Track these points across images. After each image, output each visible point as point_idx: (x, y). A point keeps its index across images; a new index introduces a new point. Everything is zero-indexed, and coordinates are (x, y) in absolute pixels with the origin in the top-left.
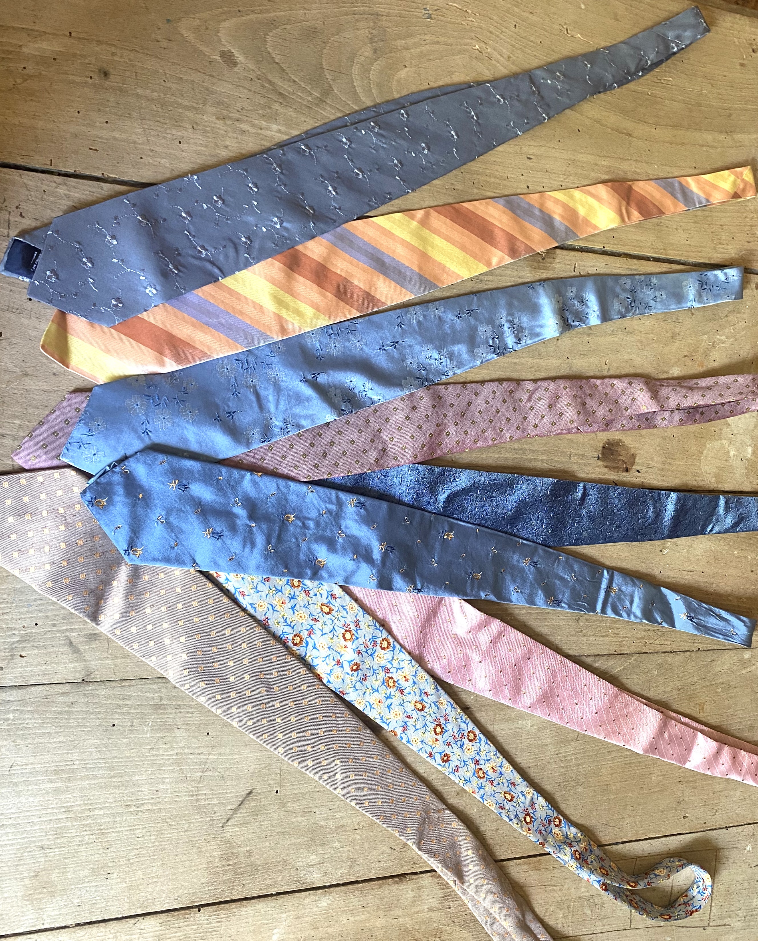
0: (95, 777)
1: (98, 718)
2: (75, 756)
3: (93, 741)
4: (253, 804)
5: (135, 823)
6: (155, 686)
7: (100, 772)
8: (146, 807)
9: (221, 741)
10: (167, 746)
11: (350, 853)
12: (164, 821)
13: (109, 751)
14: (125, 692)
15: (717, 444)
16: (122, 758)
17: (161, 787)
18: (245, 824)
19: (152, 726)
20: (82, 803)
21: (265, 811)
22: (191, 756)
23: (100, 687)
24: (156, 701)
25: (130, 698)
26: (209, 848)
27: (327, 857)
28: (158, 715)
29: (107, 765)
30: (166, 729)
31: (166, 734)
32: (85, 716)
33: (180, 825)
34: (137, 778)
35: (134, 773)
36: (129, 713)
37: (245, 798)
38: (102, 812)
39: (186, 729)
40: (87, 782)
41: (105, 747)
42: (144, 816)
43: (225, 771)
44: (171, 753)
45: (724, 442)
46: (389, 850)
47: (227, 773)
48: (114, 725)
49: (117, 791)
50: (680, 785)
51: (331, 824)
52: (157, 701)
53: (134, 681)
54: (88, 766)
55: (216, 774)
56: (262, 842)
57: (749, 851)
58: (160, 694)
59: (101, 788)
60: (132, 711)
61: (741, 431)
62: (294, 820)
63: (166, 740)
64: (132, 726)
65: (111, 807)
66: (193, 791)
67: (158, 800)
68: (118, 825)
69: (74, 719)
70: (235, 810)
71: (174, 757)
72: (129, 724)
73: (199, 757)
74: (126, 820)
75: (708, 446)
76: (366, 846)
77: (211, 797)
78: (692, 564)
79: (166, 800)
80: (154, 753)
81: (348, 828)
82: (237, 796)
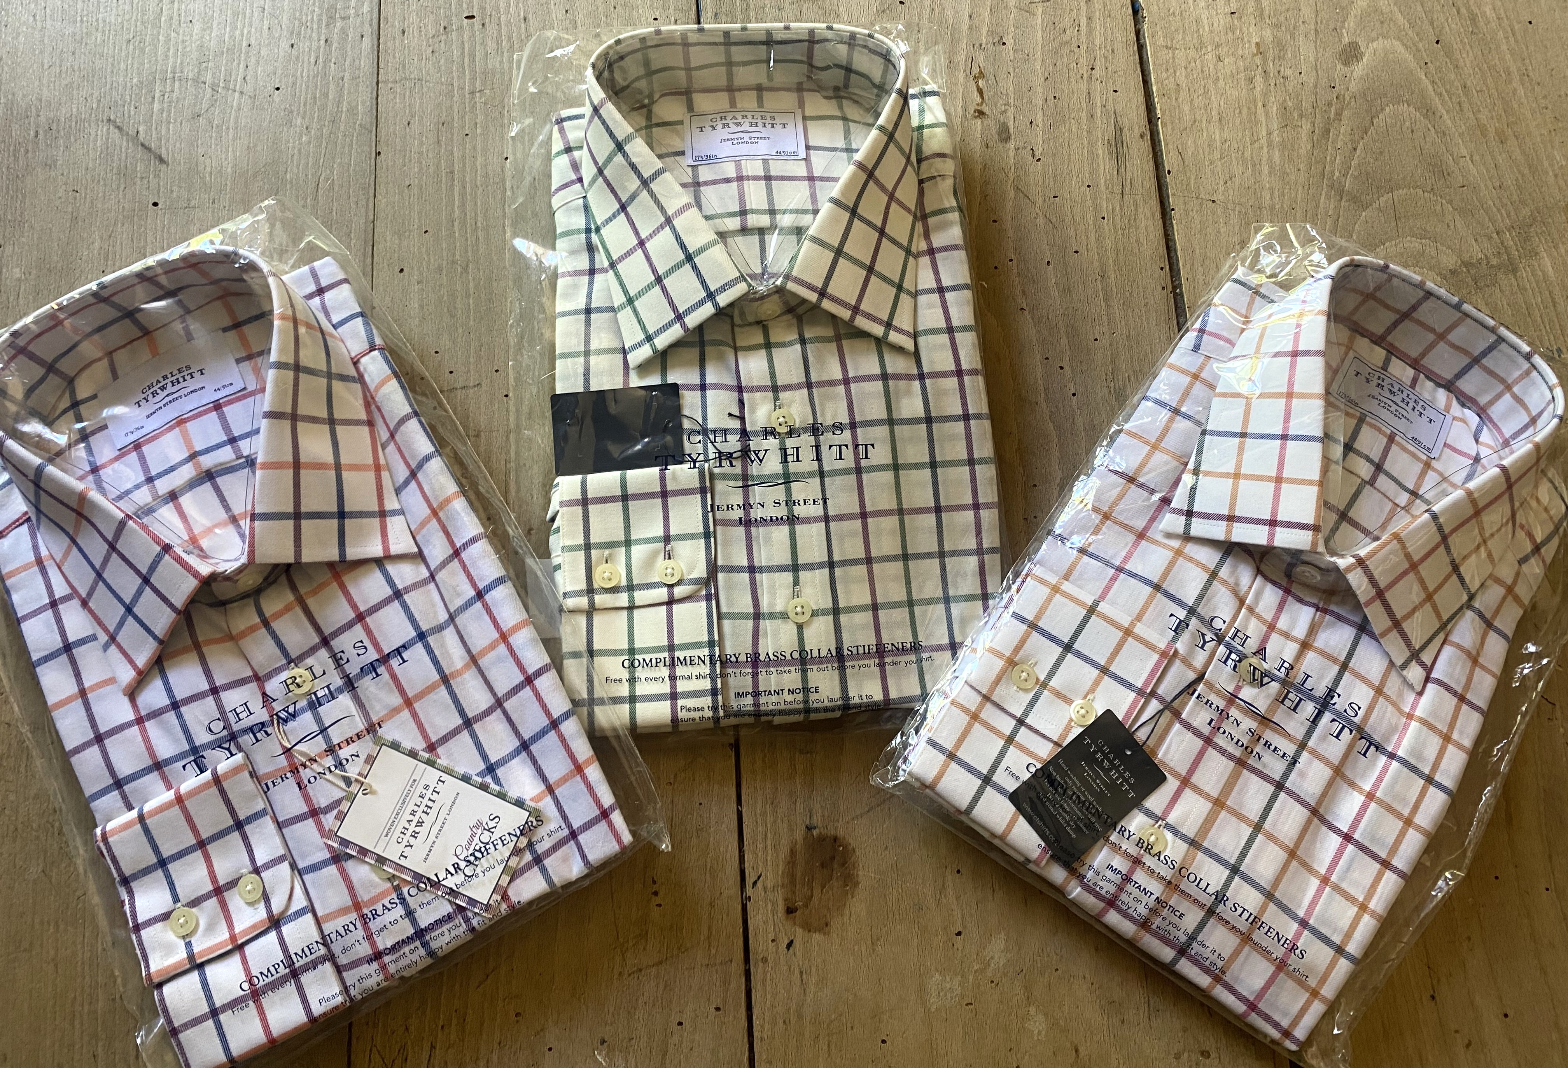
4: (140, 167)
6: (366, 9)
9: (262, 109)
10: (265, 31)
12: (138, 34)
17: (198, 27)
18: (106, 154)
21: (123, 186)
22: (242, 66)
24: (342, 12)
26: (76, 102)
28: (319, 15)
30: (293, 29)
31: (285, 29)
33: (127, 57)
37: (154, 152)
43: (208, 119)
44: (253, 38)
52: (341, 14)
55: (205, 106)
56: (66, 185)
58: (352, 16)
63: (276, 29)
66: (182, 72)
67: (176, 24)
70: (134, 138)
71: (244, 42)
77: (166, 99)
79: (173, 35)
80: (256, 14)
82: (159, 139)
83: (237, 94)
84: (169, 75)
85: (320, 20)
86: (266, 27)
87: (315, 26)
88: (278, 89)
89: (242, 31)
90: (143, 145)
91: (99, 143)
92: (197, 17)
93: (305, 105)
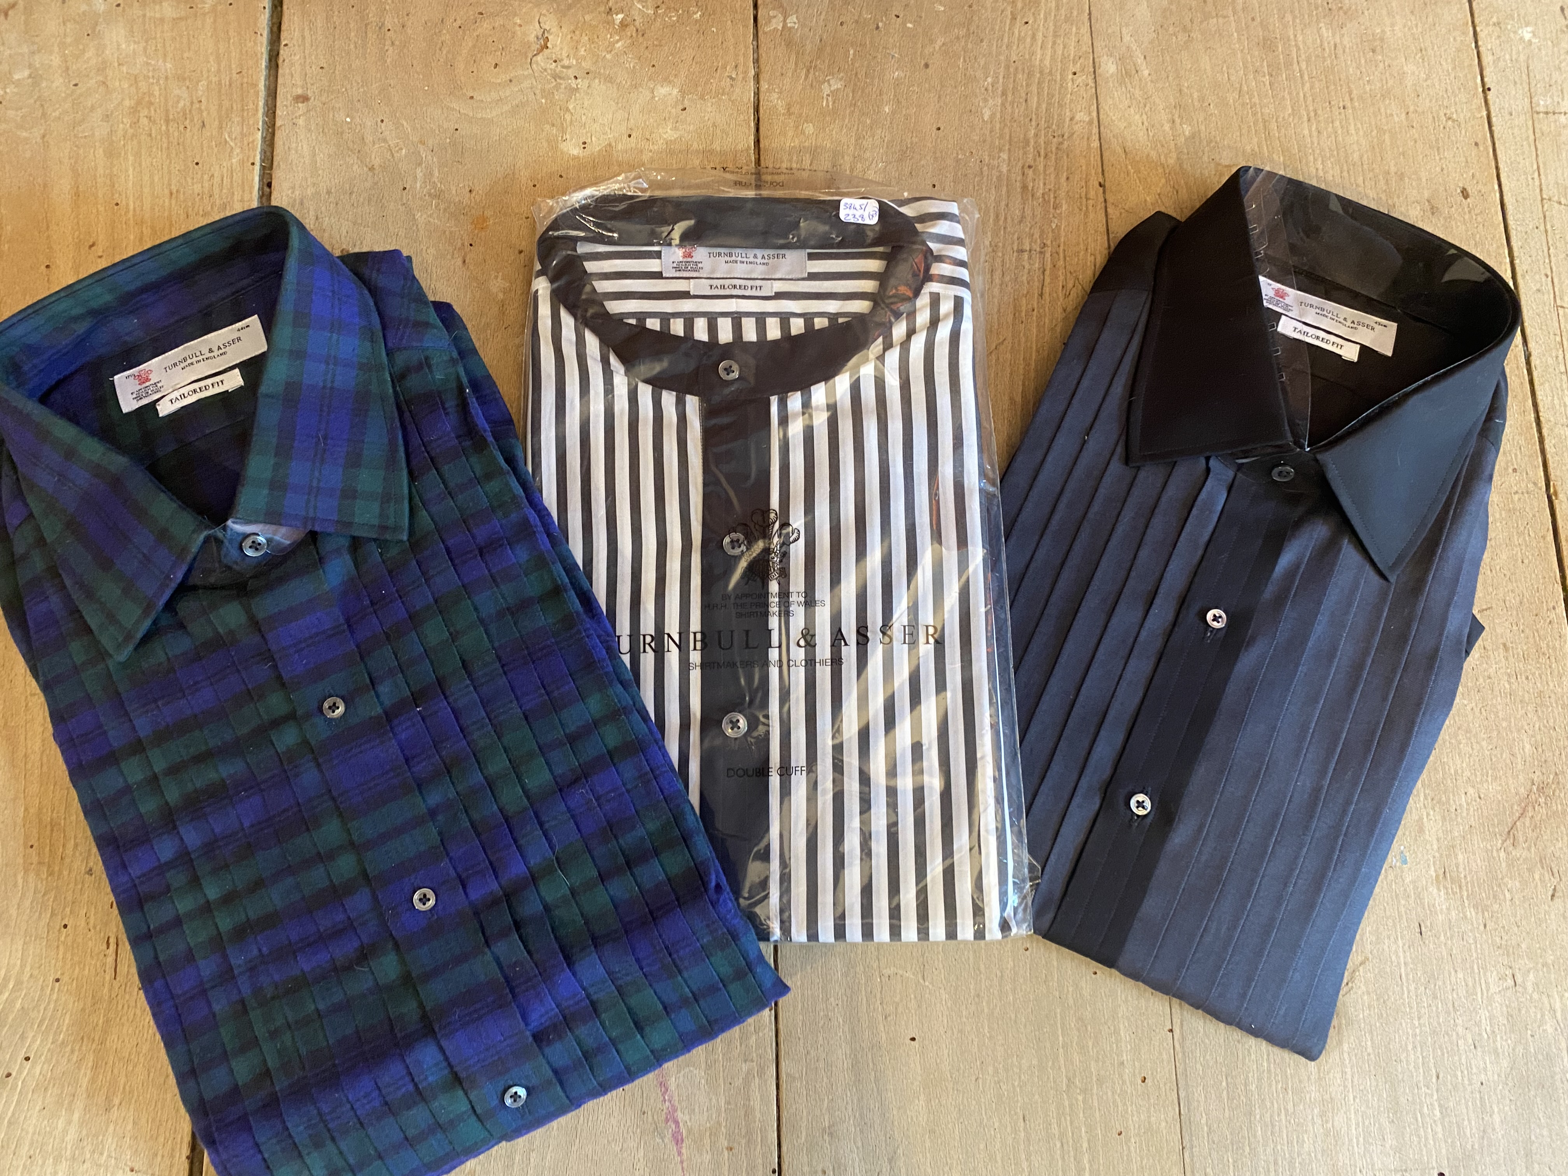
46: (1557, 900)
51: (1505, 1044)
57: (1534, 33)
61: (621, 114)
62: (1500, 1132)
81: (1514, 1003)
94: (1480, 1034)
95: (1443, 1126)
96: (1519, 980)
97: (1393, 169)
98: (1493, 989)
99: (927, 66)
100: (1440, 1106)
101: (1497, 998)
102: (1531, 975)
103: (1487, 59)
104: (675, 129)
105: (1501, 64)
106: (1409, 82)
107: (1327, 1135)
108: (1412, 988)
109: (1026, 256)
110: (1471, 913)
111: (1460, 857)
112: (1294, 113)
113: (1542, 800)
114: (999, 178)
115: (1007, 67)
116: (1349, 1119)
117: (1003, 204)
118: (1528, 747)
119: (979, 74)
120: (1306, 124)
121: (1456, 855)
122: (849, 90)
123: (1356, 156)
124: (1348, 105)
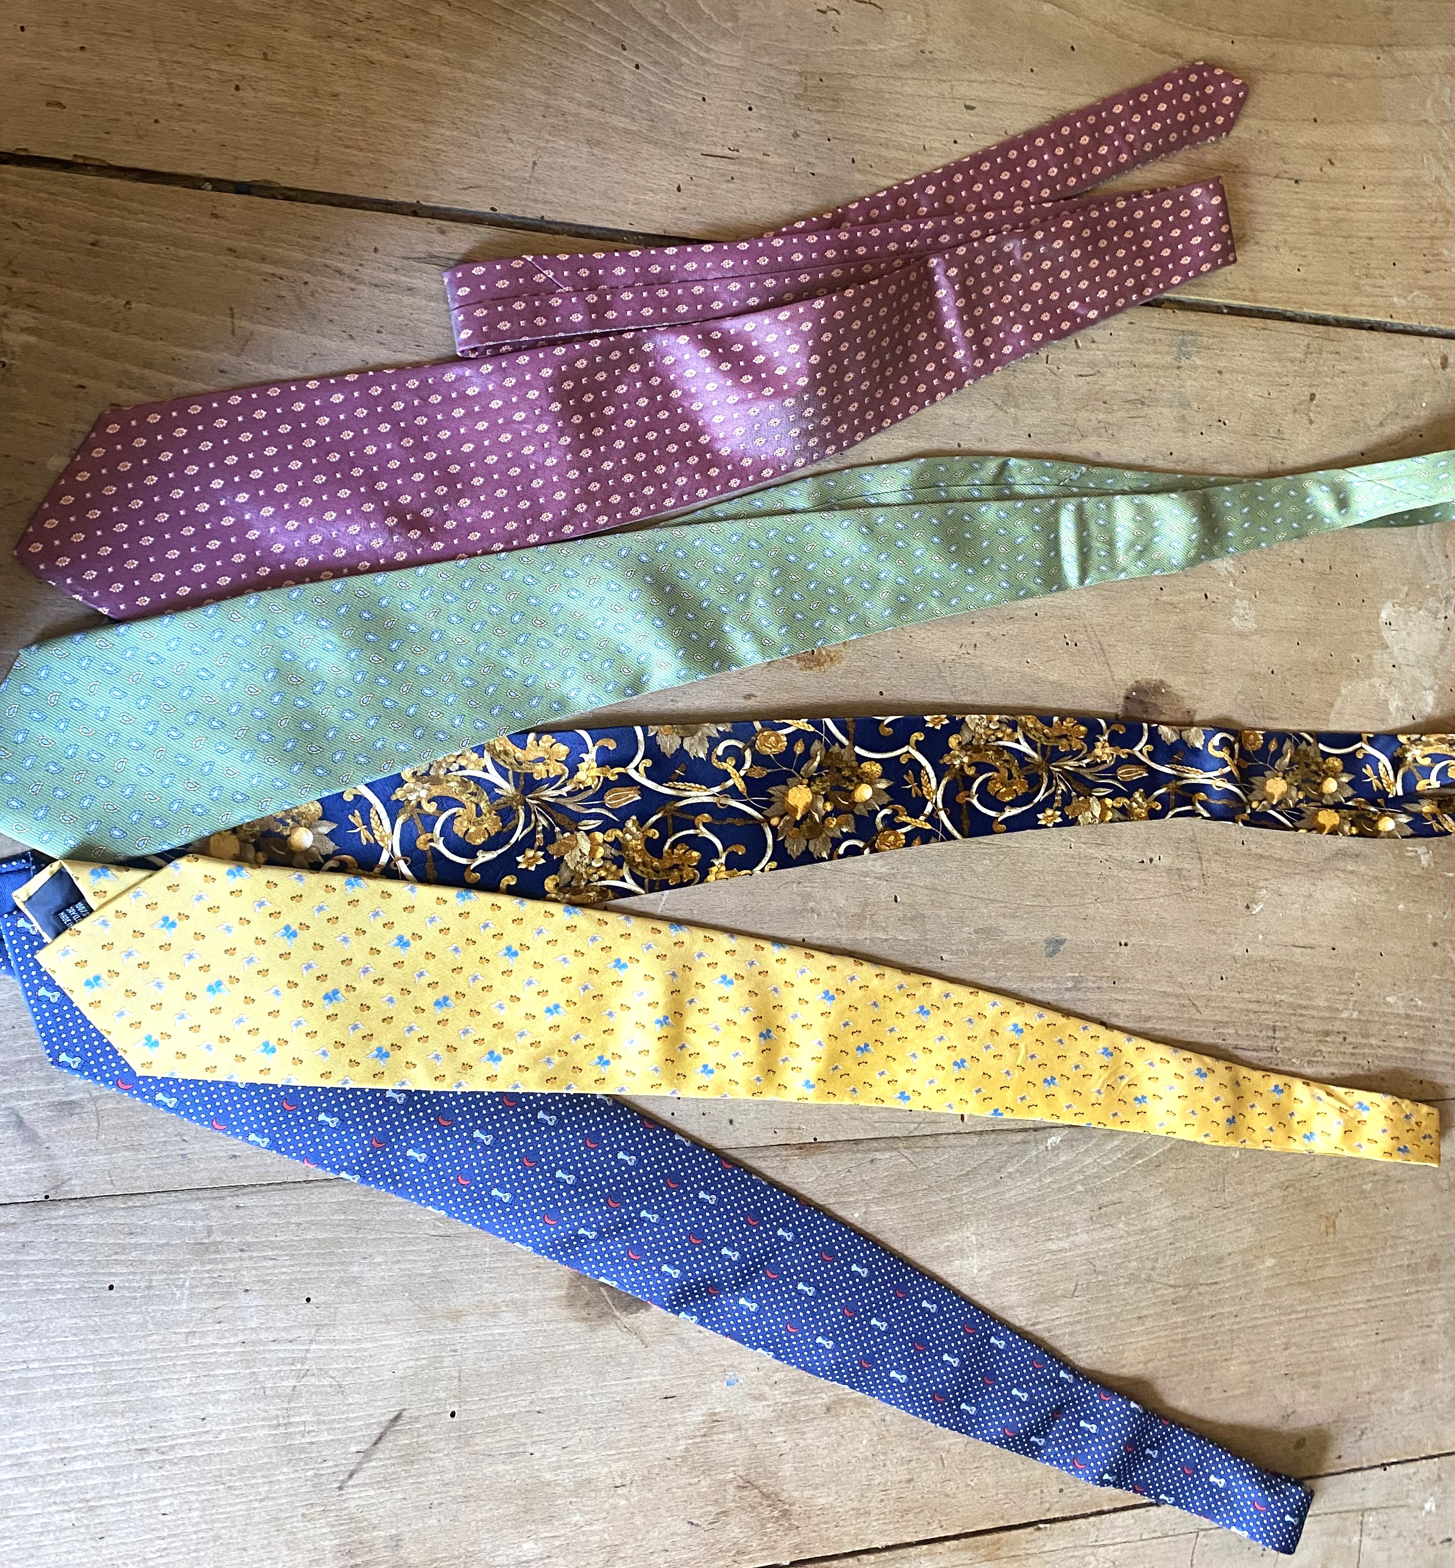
0: (72, 1395)
1: (78, 1274)
2: (31, 1353)
3: (68, 1322)
4: (404, 1440)
5: (158, 1486)
6: (197, 1206)
7: (84, 1384)
8: (181, 1453)
9: (335, 1314)
10: (225, 1326)
11: (606, 1536)
12: (218, 1479)
13: (102, 1339)
14: (134, 1220)
15: (1363, 687)
16: (129, 1354)
17: (211, 1410)
18: (385, 1481)
19: (192, 1286)
20: (46, 1447)
21: (427, 1455)
22: (273, 1347)
23: (82, 1211)
24: (200, 1236)
25: (144, 1230)
26: (312, 1532)
27: (557, 1543)
28: (203, 1263)
29: (98, 1369)
30: (222, 1293)
31: (221, 1303)
32: (51, 1270)
33: (252, 1486)
34: (160, 1393)
35: (154, 1386)
36: (143, 1262)
37: (387, 1429)
38: (89, 1465)
39: (261, 1291)
40: (57, 1404)
41: (95, 1331)
42: (175, 1470)
43: (344, 1376)
44: (232, 1340)
45: (1376, 681)
46: (688, 1527)
47: (349, 1379)
48: (111, 1287)
49: (119, 1421)
50: (1288, 1384)
51: (565, 1476)
52: (202, 1237)
53: (152, 1197)
54: (60, 1371)
55: (326, 1381)
56: (422, 1518)
57: (1429, 1513)
58: (207, 1222)
59: (86, 1415)
60: (150, 1258)
61: (1412, 659)
62: (488, 1471)
63: (220, 1314)
64: (149, 1288)
65: (108, 1455)
66: (277, 1417)
67: (203, 1438)
68: (124, 1492)
69: (27, 1276)
70: (366, 1455)
71: (238, 1349)
72: (143, 1284)
73: (289, 1347)
74: (139, 1479)
75: (1344, 691)
76: (638, 1520)
77: (315, 1428)
78: (1311, 932)
79: (223, 1436)
80: (196, 1342)
81: (601, 1486)
82: (368, 1426)
83: (313, 1347)
84: (282, 1430)
85: (211, 1262)
86: (218, 1326)
87: (220, 1266)
88: (308, 1300)
89: (222, 1355)
90: (376, 1444)
91: (371, 1492)
92: (198, 1413)
93: (331, 1265)
94: (575, 1453)
95: (495, 1417)
96: (620, 1491)
97: (1322, 1379)
98: (614, 1467)
99: (1435, 944)
100: (514, 1415)
101: (606, 1470)
102: (623, 1502)
103: (1411, 1468)
104: (1398, 708)
105: (1406, 1481)
106: (1395, 1395)
107: (496, 1306)
108: (619, 1389)
109: (1271, 1034)
110: (683, 1445)
111: (731, 1436)
112: (1374, 1287)
113: (776, 1513)
114: (1337, 1010)
115: (1429, 1020)
116: (507, 1326)
117: (1315, 1013)
118: (822, 1501)
119: (1426, 994)
120: (1365, 1297)
121: (733, 1432)
122: (1418, 871)
123: (1336, 1345)
124: (1380, 1337)
